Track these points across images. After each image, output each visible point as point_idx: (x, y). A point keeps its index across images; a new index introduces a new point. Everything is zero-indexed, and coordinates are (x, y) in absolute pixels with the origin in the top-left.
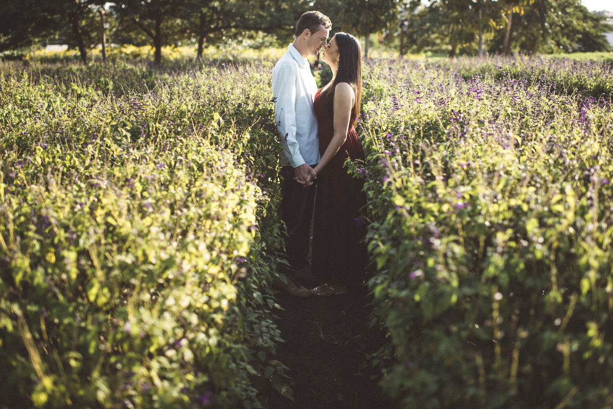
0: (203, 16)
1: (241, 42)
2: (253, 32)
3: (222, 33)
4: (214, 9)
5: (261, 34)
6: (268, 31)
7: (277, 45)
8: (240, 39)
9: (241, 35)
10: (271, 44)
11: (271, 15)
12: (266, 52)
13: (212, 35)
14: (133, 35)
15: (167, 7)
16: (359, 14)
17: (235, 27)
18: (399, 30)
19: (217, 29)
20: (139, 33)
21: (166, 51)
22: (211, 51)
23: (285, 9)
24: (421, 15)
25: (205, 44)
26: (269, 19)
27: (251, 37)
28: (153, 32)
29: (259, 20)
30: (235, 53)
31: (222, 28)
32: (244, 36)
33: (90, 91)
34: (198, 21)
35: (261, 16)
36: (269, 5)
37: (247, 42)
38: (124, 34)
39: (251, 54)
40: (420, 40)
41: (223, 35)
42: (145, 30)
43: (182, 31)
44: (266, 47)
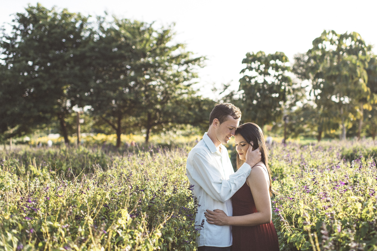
0: (149, 115)
1: (175, 132)
2: (183, 125)
3: (162, 126)
4: (157, 110)
5: (189, 126)
6: (194, 124)
7: (200, 134)
8: (175, 130)
9: (175, 127)
10: (196, 133)
11: (195, 113)
12: (193, 138)
13: (156, 127)
14: (102, 128)
15: (126, 109)
16: (256, 112)
17: (172, 122)
18: (283, 122)
19: (159, 123)
20: (107, 126)
21: (124, 138)
22: (155, 139)
23: (205, 110)
24: (297, 113)
25: (150, 134)
26: (194, 116)
27: (182, 129)
28: (116, 125)
29: (187, 117)
30: (172, 139)
31: (162, 122)
32: (177, 128)
33: (44, 171)
34: (146, 118)
35: (189, 115)
36: (194, 107)
37: (179, 132)
38: (97, 127)
39: (183, 140)
40: (297, 129)
41: (163, 128)
42: (110, 124)
43: (136, 125)
44: (194, 135)
